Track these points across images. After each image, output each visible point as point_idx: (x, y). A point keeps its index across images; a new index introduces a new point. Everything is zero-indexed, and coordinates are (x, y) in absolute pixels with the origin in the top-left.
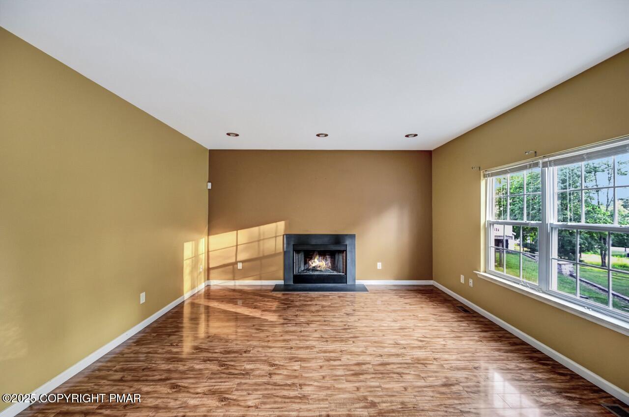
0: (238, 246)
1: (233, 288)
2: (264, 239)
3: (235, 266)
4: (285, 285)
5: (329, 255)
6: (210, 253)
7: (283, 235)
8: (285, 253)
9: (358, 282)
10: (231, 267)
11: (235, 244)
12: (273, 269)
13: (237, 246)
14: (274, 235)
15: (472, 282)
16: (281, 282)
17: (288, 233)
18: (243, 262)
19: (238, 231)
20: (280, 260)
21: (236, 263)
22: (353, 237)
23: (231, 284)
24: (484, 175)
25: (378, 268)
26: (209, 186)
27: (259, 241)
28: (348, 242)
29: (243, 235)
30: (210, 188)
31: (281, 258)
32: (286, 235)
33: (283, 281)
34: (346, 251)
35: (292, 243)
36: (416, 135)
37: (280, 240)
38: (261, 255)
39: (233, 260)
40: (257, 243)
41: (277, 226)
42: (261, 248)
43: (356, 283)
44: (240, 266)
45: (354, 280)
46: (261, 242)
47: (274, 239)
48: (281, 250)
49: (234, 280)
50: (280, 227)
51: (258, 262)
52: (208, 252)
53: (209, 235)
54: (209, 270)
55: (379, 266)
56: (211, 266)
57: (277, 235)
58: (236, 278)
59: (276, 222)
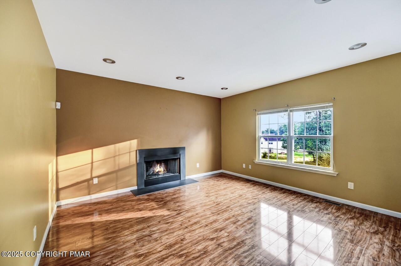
0: (94, 163)
1: (89, 202)
2: (119, 155)
3: (91, 182)
4: (138, 189)
5: (163, 163)
6: (60, 174)
7: (136, 151)
8: (137, 164)
9: (187, 178)
10: (86, 183)
11: (90, 162)
12: (127, 179)
13: (92, 163)
14: (128, 151)
15: (251, 167)
16: (135, 188)
17: (140, 148)
18: (98, 177)
19: (94, 150)
20: (134, 170)
21: (92, 179)
22: (184, 148)
23: (86, 199)
24: (257, 114)
25: (197, 167)
26: (59, 105)
27: (114, 157)
28: (181, 152)
29: (99, 153)
30: (59, 108)
31: (135, 169)
32: (139, 150)
33: (137, 187)
34: (180, 158)
35: (144, 156)
36: (227, 89)
37: (133, 155)
38: (117, 168)
39: (88, 177)
40: (113, 159)
41: (131, 144)
42: (117, 162)
43: (186, 178)
44: (96, 181)
45: (185, 176)
46: (117, 158)
47: (128, 154)
48: (135, 163)
49: (89, 194)
50: (134, 144)
51: (114, 175)
52: (57, 172)
53: (57, 155)
54: (58, 190)
55: (198, 165)
56: (60, 186)
57: (131, 150)
58: (91, 193)
59: (130, 140)
